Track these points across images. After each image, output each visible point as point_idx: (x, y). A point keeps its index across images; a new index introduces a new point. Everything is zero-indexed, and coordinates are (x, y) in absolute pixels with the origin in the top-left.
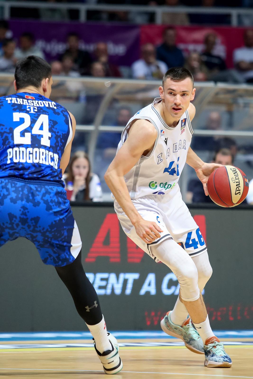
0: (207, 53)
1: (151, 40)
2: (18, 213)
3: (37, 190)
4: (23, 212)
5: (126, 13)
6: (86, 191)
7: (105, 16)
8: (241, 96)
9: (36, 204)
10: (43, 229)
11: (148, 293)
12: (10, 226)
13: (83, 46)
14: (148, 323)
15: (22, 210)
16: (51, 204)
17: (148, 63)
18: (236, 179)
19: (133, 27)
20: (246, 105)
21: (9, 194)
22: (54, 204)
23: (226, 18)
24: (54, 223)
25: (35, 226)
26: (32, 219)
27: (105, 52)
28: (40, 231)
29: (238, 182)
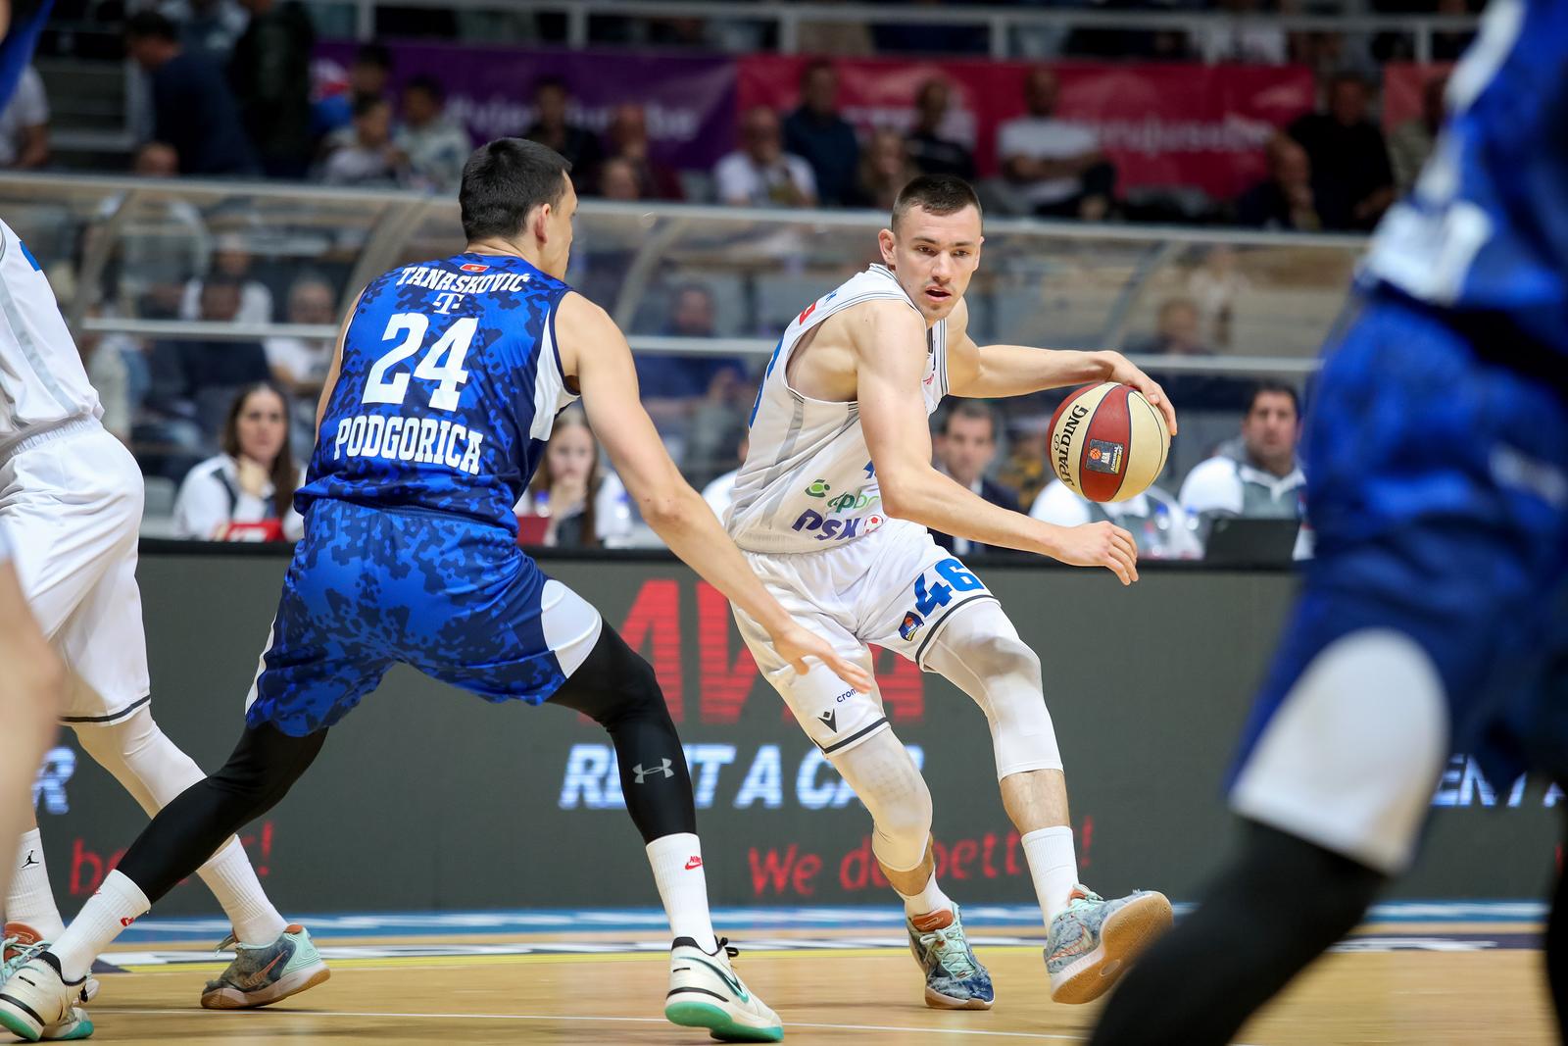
0: (924, 133)
1: (766, 97)
2: (352, 592)
3: (407, 532)
4: (365, 589)
5: (698, 23)
6: (585, 519)
7: (638, 31)
8: (1018, 253)
9: (399, 572)
10: (425, 640)
11: (759, 802)
12: (338, 625)
13: (577, 115)
14: (759, 883)
15: (363, 583)
16: (439, 571)
17: (759, 163)
18: (1063, 442)
19: (717, 60)
20: (1033, 278)
21: (332, 537)
22: (452, 571)
23: (975, 38)
24: (453, 624)
25: (401, 633)
26: (390, 613)
27: (640, 129)
28: (416, 647)
29: (1064, 452)
